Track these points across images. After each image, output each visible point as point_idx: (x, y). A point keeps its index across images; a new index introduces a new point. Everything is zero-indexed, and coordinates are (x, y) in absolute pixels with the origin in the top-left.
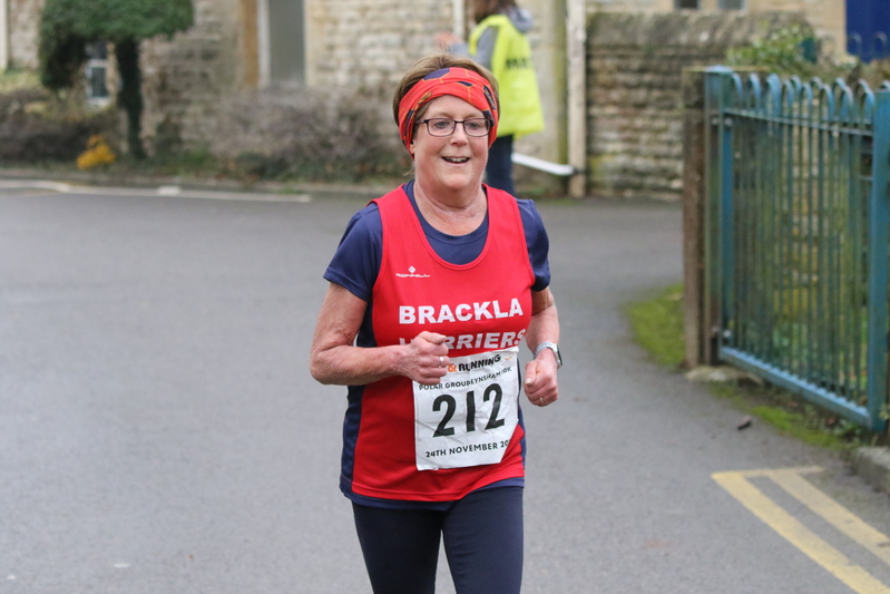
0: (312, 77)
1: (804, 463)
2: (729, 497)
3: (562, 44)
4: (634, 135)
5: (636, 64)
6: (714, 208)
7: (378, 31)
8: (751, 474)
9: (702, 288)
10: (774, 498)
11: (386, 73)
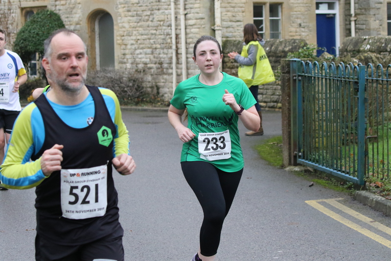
0: (117, 66)
1: (336, 197)
2: (313, 208)
6: (295, 109)
7: (142, 48)
8: (319, 201)
9: (290, 138)
10: (329, 208)
11: (146, 64)
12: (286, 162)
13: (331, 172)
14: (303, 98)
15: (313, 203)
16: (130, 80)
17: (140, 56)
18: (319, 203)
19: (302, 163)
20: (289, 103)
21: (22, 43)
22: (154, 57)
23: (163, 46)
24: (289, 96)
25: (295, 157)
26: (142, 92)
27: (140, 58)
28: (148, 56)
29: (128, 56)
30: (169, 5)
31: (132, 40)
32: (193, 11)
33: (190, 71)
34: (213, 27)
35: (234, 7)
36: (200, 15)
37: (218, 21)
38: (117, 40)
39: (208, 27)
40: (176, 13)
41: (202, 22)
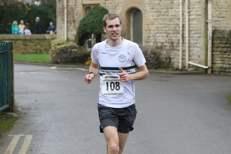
0: (144, 44)
3: (206, 37)
4: (224, 59)
5: (224, 42)
7: (161, 33)
11: (163, 43)
16: (152, 53)
17: (159, 38)
21: (83, 27)
22: (168, 39)
23: (174, 32)
26: (159, 62)
27: (159, 40)
28: (164, 38)
29: (151, 38)
30: (179, 6)
31: (154, 27)
32: (194, 10)
34: (206, 21)
35: (220, 8)
36: (199, 13)
37: (210, 17)
38: (145, 27)
39: (203, 20)
40: (183, 11)
41: (200, 17)
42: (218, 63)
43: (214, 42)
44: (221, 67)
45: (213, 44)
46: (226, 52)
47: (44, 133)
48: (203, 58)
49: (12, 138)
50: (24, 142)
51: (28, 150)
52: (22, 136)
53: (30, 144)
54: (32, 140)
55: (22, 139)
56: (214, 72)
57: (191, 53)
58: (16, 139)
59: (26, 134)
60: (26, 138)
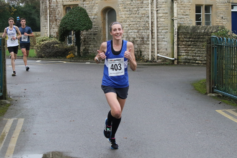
4: (188, 52)
5: (188, 37)
8: (223, 110)
9: (210, 78)
10: (227, 114)
11: (134, 38)
12: (208, 91)
13: (231, 96)
14: (218, 57)
15: (220, 111)
17: (131, 34)
18: (223, 111)
19: (216, 92)
20: (210, 60)
22: (139, 35)
23: (144, 28)
24: (210, 56)
25: (213, 88)
28: (136, 34)
30: (148, 5)
31: (127, 24)
32: (161, 9)
33: (159, 43)
34: (172, 18)
35: (184, 7)
36: (165, 11)
37: (175, 15)
39: (169, 18)
40: (152, 10)
41: (167, 15)
42: (183, 55)
43: (180, 36)
44: (186, 59)
45: (178, 38)
46: (190, 45)
47: (34, 116)
48: (170, 50)
49: (6, 121)
50: (17, 124)
51: (21, 131)
52: (15, 120)
53: (23, 126)
54: (24, 123)
55: (15, 122)
56: (179, 63)
57: (160, 46)
58: (10, 122)
59: (18, 118)
60: (18, 121)
